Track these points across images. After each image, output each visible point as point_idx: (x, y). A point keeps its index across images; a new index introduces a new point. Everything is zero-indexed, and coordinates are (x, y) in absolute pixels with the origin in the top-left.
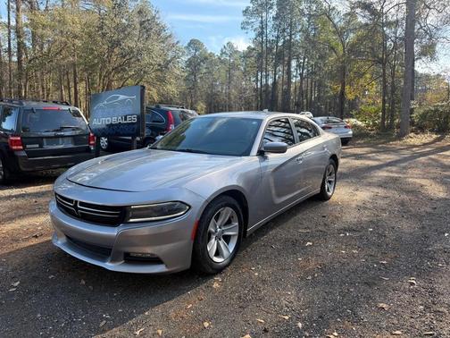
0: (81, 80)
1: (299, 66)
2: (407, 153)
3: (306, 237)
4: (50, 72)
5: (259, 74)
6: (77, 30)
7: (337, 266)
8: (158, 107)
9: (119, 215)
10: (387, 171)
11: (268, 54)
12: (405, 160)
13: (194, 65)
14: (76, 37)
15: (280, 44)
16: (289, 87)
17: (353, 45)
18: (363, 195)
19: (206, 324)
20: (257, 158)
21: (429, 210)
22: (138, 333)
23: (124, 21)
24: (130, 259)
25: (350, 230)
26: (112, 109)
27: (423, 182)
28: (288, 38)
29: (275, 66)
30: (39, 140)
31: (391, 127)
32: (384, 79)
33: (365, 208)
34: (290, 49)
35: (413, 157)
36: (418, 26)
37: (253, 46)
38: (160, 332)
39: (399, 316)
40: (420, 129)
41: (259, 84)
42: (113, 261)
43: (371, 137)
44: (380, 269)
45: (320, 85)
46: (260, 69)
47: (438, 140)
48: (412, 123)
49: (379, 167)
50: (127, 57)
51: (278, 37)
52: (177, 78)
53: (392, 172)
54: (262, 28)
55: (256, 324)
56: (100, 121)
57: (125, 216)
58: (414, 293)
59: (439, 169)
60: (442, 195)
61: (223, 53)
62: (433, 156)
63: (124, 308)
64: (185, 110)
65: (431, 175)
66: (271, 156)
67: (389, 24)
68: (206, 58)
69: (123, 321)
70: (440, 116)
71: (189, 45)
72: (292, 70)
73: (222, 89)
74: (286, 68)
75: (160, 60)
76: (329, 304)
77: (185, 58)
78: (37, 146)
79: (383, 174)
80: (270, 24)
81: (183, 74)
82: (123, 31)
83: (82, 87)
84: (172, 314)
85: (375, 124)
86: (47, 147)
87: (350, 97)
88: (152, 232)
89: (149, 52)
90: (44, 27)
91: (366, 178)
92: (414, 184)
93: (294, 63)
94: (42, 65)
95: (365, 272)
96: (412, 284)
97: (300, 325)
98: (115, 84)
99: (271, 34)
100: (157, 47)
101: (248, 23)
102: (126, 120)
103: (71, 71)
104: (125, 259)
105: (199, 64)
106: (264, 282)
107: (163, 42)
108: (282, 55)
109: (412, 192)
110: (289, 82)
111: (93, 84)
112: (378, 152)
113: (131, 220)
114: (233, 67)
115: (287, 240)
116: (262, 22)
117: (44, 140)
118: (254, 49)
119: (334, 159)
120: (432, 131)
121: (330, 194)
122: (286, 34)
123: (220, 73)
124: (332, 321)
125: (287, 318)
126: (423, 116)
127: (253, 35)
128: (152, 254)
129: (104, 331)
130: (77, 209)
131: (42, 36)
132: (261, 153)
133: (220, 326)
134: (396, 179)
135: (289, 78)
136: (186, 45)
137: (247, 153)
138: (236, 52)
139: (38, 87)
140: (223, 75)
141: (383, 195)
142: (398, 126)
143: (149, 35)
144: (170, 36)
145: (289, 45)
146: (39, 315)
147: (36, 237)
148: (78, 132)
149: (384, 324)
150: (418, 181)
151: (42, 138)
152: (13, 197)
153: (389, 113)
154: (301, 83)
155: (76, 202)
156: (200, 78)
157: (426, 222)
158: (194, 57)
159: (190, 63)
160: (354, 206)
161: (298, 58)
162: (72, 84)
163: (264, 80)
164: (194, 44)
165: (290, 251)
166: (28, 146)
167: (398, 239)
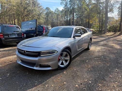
0: (16, 19)
1: (76, 15)
2: (107, 37)
3: (86, 60)
4: (7, 16)
5: (66, 17)
6: (14, 4)
7: (96, 66)
8: (40, 25)
9: (38, 54)
10: (103, 42)
11: (68, 11)
12: (107, 39)
13: (47, 14)
14: (14, 6)
15: (71, 9)
16: (74, 20)
17: (92, 9)
18: (98, 48)
19: (65, 83)
20: (73, 38)
21: (116, 52)
22: (46, 86)
23: (28, 2)
24: (41, 66)
25: (97, 57)
26: (28, 26)
27: (113, 45)
28: (73, 7)
29: (70, 15)
30: (8, 35)
31: (102, 31)
32: (100, 18)
33: (100, 52)
34: (74, 10)
35: (109, 38)
36: (109, 3)
37: (64, 9)
38: (53, 85)
39: (115, 79)
40: (109, 31)
41: (65, 20)
42: (36, 67)
43: (97, 33)
44: (107, 67)
45: (82, 20)
46: (66, 15)
47: (114, 34)
48: (107, 30)
49: (101, 41)
50: (29, 12)
51: (70, 7)
52: (43, 18)
53: (104, 42)
54: (66, 4)
55: (78, 82)
56: (24, 30)
57: (40, 54)
58: (118, 73)
59: (116, 41)
60: (119, 48)
61: (55, 11)
62: (114, 38)
63: (41, 80)
64: (48, 26)
65: (115, 43)
66: (76, 38)
67: (101, 3)
68: (51, 12)
69: (41, 83)
70: (114, 28)
71: (46, 9)
72: (74, 16)
73: (55, 21)
74: (73, 15)
75: (38, 13)
76: (96, 76)
77: (45, 12)
78: (7, 36)
79: (102, 43)
80: (68, 3)
81: (45, 17)
82: (28, 5)
83: (16, 21)
84: (55, 80)
85: (97, 30)
86: (10, 37)
87: (91, 23)
88: (47, 59)
89: (35, 10)
90: (5, 3)
91: (98, 44)
92: (111, 45)
93: (75, 14)
94: (5, 14)
95: (104, 68)
96: (117, 70)
97: (90, 82)
98: (25, 20)
99: (69, 6)
100: (37, 9)
101: (62, 3)
102: (32, 29)
103: (13, 16)
104: (40, 66)
105: (49, 14)
106: (78, 71)
107: (39, 8)
108: (72, 11)
109: (111, 47)
110: (74, 19)
111: (19, 20)
112: (100, 37)
113: (41, 55)
114: (58, 15)
115: (81, 60)
116: (66, 3)
117: (9, 35)
118: (64, 10)
119: (91, 39)
120: (112, 32)
121: (90, 48)
122: (73, 6)
123: (55, 17)
124: (98, 81)
125: (86, 80)
126: (110, 28)
127: (64, 6)
128: (47, 65)
129: (37, 86)
130: (25, 53)
131: (4, 6)
132: (74, 37)
133: (69, 83)
134: (106, 44)
135: (74, 18)
136: (45, 9)
137: (70, 37)
138: (59, 11)
139: (3, 21)
140: (56, 17)
141: (103, 48)
142: (104, 30)
143: (35, 6)
144: (41, 6)
145: (73, 9)
146: (17, 83)
147: (11, 61)
148: (19, 33)
149: (112, 81)
150: (112, 44)
151: (9, 34)
152: (2, 51)
153: (101, 27)
154: (77, 19)
155: (25, 51)
156: (49, 18)
157: (116, 55)
158: (47, 12)
159: (46, 14)
160: (96, 51)
161: (76, 12)
162: (13, 20)
163: (67, 19)
164: (47, 8)
165: (83, 63)
166: (5, 37)
167: (110, 59)
